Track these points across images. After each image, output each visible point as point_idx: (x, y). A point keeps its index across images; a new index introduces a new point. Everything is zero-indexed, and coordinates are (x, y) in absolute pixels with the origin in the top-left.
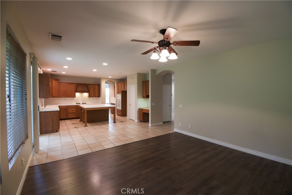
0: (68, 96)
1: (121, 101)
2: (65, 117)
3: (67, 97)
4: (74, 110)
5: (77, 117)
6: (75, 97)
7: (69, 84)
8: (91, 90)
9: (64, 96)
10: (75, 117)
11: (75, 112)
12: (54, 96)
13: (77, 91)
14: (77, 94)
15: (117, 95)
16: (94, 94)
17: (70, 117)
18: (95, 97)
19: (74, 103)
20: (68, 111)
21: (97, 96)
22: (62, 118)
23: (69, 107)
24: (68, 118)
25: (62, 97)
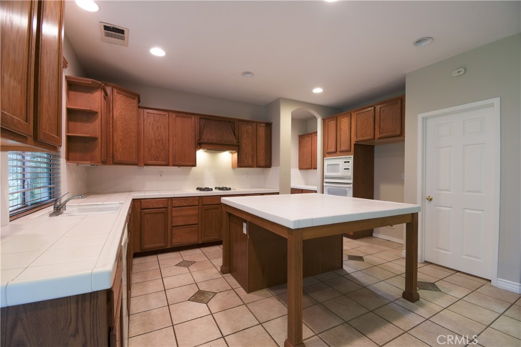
0: (170, 164)
1: (351, 181)
2: (160, 245)
3: (167, 165)
4: (191, 212)
5: (200, 242)
6: (195, 165)
7: (174, 115)
8: (246, 142)
9: (157, 159)
10: (193, 239)
11: (193, 221)
12: (118, 157)
13: (200, 145)
14: (202, 155)
15: (327, 162)
16: (252, 157)
17: (177, 241)
18: (258, 166)
19: (190, 191)
20: (172, 216)
21: (262, 163)
22: (148, 246)
23: (175, 203)
24: (169, 247)
25: (150, 162)
